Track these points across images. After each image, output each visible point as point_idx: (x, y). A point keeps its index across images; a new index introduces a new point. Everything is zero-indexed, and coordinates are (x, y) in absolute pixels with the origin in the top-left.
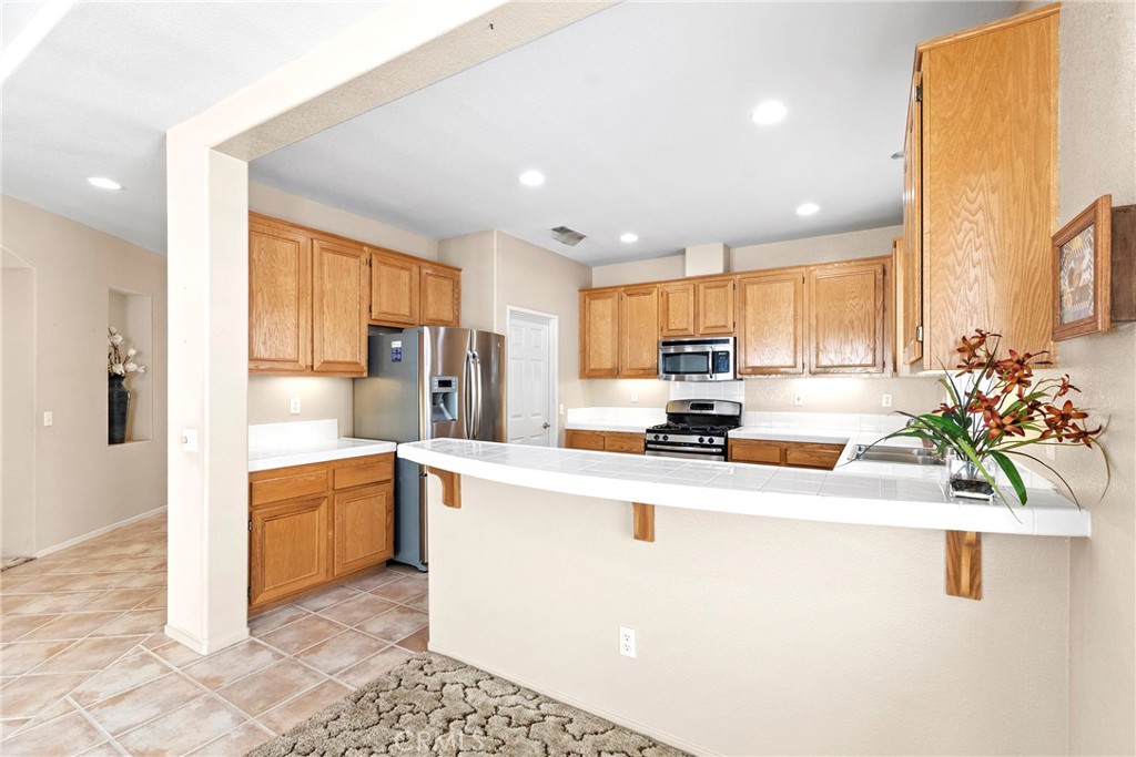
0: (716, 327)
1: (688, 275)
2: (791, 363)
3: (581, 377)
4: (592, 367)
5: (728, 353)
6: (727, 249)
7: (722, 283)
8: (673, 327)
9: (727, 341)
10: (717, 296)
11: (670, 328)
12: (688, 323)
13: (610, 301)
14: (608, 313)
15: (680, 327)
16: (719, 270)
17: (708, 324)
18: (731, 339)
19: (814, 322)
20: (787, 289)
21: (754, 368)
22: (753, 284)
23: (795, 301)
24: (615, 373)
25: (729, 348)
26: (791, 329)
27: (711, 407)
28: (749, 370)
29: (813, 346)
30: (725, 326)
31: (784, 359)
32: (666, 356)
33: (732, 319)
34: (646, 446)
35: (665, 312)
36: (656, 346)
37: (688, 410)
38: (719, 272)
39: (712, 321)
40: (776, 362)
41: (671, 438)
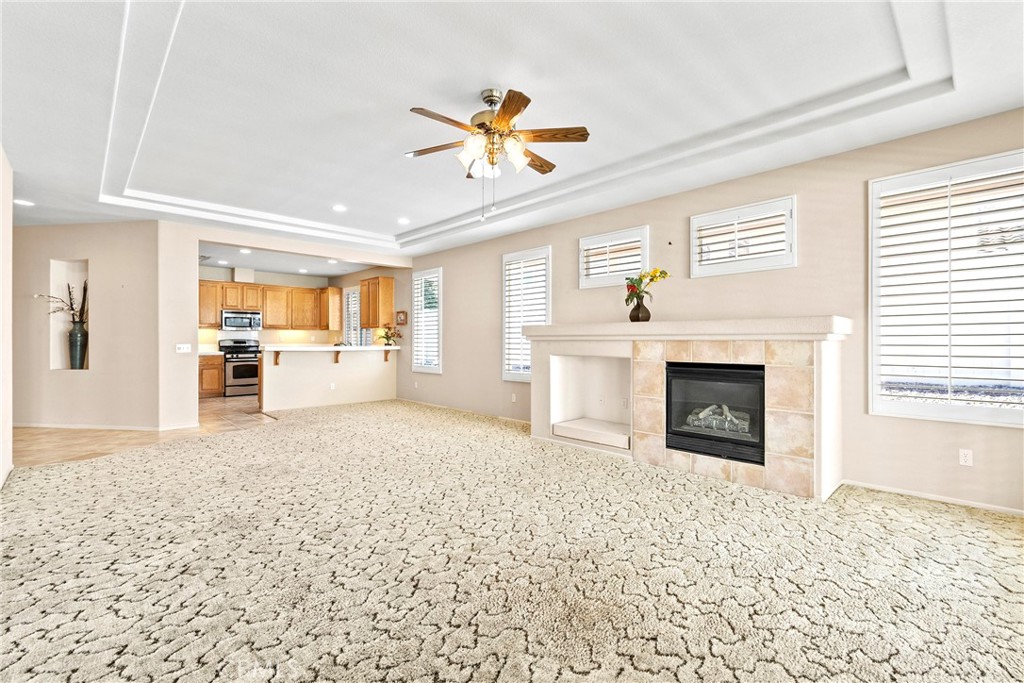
0: (252, 306)
7: (255, 288)
8: (229, 305)
10: (253, 293)
11: (227, 305)
12: (238, 303)
15: (233, 305)
17: (248, 305)
18: (260, 313)
19: (293, 309)
20: (284, 295)
21: (270, 326)
22: (270, 290)
23: (287, 300)
26: (285, 311)
27: (246, 343)
28: (267, 327)
29: (293, 318)
30: (256, 307)
31: (282, 322)
32: (226, 318)
33: (260, 304)
34: (226, 360)
35: (224, 296)
36: (219, 313)
37: (232, 344)
38: (252, 282)
39: (250, 304)
40: (279, 323)
41: (240, 356)
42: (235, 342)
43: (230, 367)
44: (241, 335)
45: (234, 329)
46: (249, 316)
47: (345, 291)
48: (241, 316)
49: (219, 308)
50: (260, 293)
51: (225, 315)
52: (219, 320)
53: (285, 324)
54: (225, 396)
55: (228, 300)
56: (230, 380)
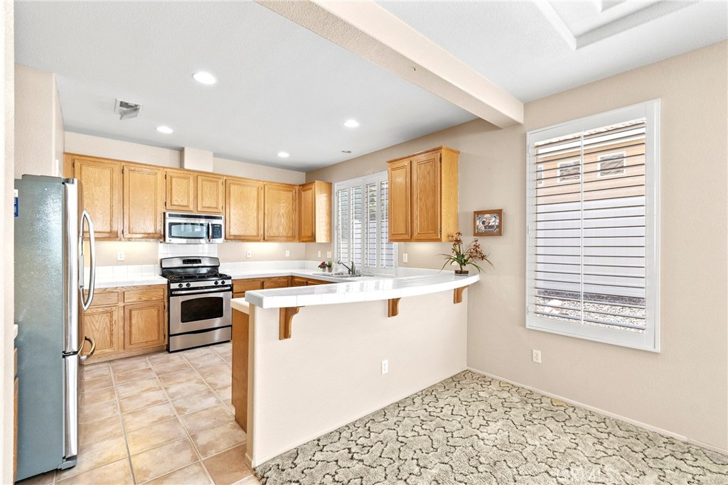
0: (210, 207)
5: (221, 225)
7: (215, 180)
8: (176, 203)
9: (219, 218)
10: (211, 187)
11: (173, 203)
12: (188, 201)
15: (182, 204)
17: (204, 205)
18: (223, 217)
20: (254, 192)
21: (235, 236)
22: (235, 184)
23: (258, 199)
25: (221, 222)
26: (255, 215)
27: (199, 261)
28: (232, 237)
30: (216, 208)
31: (252, 231)
32: (171, 224)
33: (221, 204)
34: (171, 293)
35: (169, 191)
36: (160, 218)
37: (179, 263)
38: (210, 170)
39: (207, 203)
40: (248, 233)
41: (193, 285)
42: (185, 262)
43: (176, 303)
44: (192, 251)
45: (184, 241)
46: (203, 221)
47: (336, 187)
48: (192, 221)
49: (161, 209)
50: (221, 188)
51: (168, 221)
52: (160, 228)
53: (255, 234)
54: (168, 350)
55: (175, 198)
56: (178, 326)
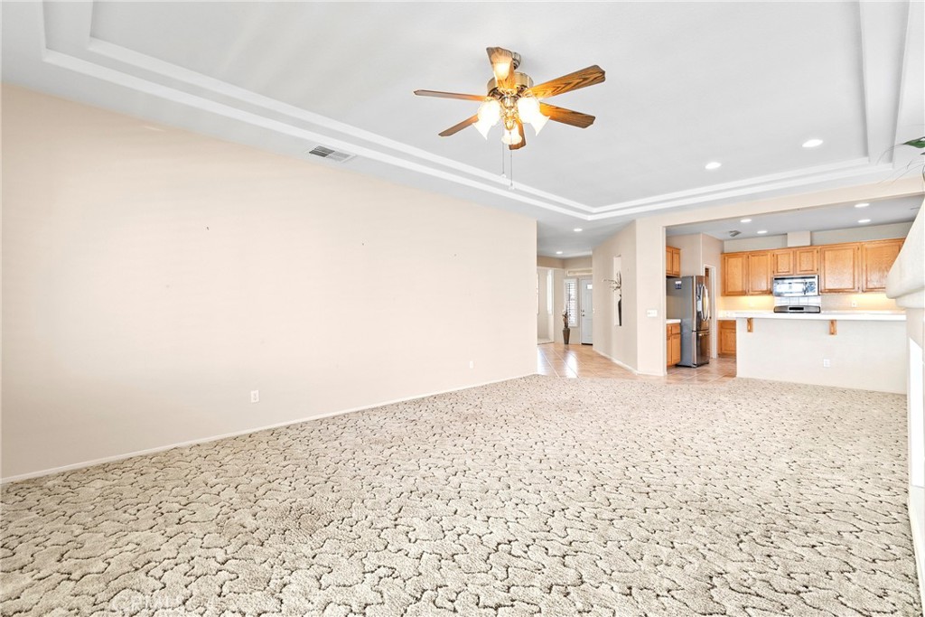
0: (807, 270)
1: (789, 246)
2: (851, 287)
3: (722, 295)
4: (730, 290)
6: (811, 233)
7: (810, 250)
8: (780, 271)
9: (814, 277)
10: (807, 256)
11: (778, 271)
12: (789, 268)
13: (740, 259)
14: (740, 265)
16: (809, 244)
17: (802, 269)
18: (817, 276)
19: (864, 268)
20: (850, 253)
21: (829, 289)
22: (828, 251)
23: (854, 258)
24: (744, 293)
25: (816, 280)
26: (851, 271)
27: (802, 309)
28: (826, 291)
29: (864, 278)
30: (812, 270)
33: (817, 267)
35: (775, 264)
36: (770, 281)
42: (791, 308)
49: (770, 275)
50: (817, 255)
52: (770, 287)
55: (779, 267)
